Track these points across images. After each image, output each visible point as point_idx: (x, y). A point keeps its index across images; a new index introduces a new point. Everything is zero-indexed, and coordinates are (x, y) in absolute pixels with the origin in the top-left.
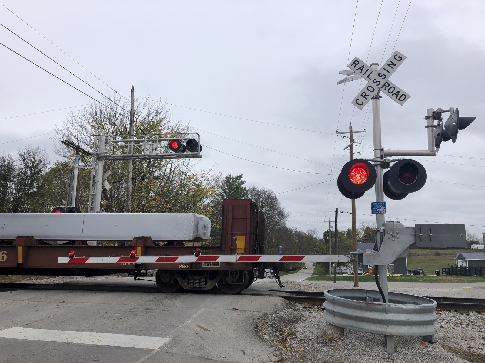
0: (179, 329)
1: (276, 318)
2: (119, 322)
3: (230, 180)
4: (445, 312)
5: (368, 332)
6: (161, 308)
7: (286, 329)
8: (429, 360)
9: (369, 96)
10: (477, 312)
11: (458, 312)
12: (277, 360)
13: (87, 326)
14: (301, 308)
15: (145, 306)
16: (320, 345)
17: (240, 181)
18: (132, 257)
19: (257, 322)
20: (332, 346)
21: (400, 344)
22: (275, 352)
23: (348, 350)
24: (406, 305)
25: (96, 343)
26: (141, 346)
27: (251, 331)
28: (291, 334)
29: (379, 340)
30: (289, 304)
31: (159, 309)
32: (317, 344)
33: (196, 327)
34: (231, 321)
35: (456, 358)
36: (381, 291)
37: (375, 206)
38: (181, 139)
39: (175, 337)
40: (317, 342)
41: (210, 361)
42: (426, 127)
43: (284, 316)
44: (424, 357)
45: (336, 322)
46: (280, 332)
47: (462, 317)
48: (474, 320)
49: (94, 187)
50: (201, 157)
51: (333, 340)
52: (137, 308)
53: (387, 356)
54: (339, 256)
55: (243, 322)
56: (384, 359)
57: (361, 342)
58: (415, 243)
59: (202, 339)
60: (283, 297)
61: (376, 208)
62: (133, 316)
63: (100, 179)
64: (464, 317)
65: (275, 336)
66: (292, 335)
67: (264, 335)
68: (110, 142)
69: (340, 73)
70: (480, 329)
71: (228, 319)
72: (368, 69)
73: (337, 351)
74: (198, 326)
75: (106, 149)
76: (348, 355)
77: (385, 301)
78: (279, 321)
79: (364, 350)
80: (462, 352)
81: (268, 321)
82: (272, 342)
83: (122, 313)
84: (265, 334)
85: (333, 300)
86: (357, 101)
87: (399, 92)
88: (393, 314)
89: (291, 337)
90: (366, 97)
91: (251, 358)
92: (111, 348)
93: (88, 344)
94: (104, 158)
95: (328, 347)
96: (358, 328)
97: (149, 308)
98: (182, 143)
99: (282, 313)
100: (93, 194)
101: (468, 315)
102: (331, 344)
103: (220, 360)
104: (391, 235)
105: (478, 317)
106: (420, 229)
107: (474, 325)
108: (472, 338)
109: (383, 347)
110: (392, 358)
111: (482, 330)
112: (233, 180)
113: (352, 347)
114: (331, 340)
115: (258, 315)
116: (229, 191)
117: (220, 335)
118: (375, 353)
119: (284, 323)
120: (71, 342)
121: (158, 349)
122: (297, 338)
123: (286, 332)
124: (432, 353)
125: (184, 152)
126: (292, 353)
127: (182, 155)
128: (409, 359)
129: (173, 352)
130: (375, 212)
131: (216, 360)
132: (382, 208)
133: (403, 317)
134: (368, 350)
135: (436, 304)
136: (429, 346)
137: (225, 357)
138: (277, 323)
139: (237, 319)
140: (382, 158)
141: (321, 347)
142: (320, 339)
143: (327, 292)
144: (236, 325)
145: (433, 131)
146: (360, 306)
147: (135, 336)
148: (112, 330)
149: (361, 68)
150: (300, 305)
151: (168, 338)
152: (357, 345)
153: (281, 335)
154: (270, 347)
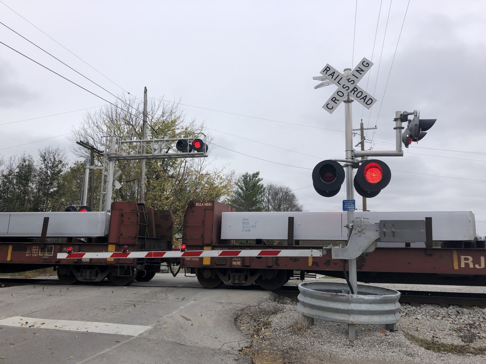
0: (163, 319)
3: (247, 178)
4: (427, 305)
6: (154, 300)
7: (263, 319)
8: (386, 346)
9: (338, 100)
12: (246, 346)
15: (139, 299)
17: (257, 179)
18: (124, 252)
19: (238, 313)
20: (300, 334)
21: (362, 332)
22: (247, 340)
23: (314, 338)
24: (367, 296)
26: (124, 333)
27: (231, 321)
28: (266, 324)
30: (278, 298)
31: (151, 301)
32: (287, 333)
34: (214, 313)
35: (413, 345)
36: (349, 284)
37: (345, 204)
38: (188, 139)
39: (157, 326)
40: (288, 331)
41: (182, 346)
42: (395, 129)
43: (266, 308)
44: (383, 343)
45: (306, 312)
46: (258, 322)
48: (452, 312)
49: (105, 187)
50: (207, 156)
51: (302, 328)
52: (131, 301)
53: (348, 343)
54: (312, 251)
55: (225, 313)
56: (345, 345)
57: (328, 330)
58: (379, 239)
61: (347, 206)
62: (125, 307)
63: (110, 179)
64: (443, 310)
65: (252, 326)
66: (267, 325)
67: (242, 325)
68: (120, 143)
69: (314, 79)
70: (454, 321)
71: (212, 311)
72: (339, 75)
73: (304, 339)
74: (181, 316)
76: (313, 342)
77: (353, 293)
78: (260, 312)
79: (329, 338)
80: (424, 341)
81: (249, 312)
82: (248, 331)
83: (116, 304)
86: (328, 106)
87: (366, 96)
88: (355, 304)
90: (336, 101)
91: (222, 344)
92: (96, 334)
94: (115, 159)
95: (296, 336)
96: (323, 317)
98: (189, 143)
99: (266, 305)
100: (104, 193)
101: (447, 308)
102: (300, 333)
103: (191, 345)
104: (358, 231)
105: (456, 310)
106: (384, 225)
107: (450, 317)
109: (346, 334)
110: (353, 345)
111: (456, 322)
112: (250, 178)
113: (318, 335)
114: (300, 329)
115: (242, 307)
116: (246, 189)
117: (199, 324)
118: (337, 340)
119: (264, 314)
120: (62, 329)
121: (138, 335)
122: (271, 327)
123: (263, 322)
124: (390, 340)
125: (191, 152)
126: (263, 340)
127: (189, 155)
128: (367, 345)
129: (151, 338)
130: (346, 209)
131: (188, 345)
132: (352, 205)
133: (364, 307)
134: (332, 338)
135: (399, 295)
136: (389, 334)
137: (197, 343)
138: (257, 314)
139: (221, 310)
140: (353, 159)
141: (291, 335)
142: (291, 328)
143: (302, 285)
144: (218, 316)
145: (400, 132)
146: (326, 297)
147: (121, 325)
148: (102, 319)
149: (332, 74)
150: (288, 299)
151: (151, 326)
152: (323, 333)
153: (258, 324)
154: (244, 335)
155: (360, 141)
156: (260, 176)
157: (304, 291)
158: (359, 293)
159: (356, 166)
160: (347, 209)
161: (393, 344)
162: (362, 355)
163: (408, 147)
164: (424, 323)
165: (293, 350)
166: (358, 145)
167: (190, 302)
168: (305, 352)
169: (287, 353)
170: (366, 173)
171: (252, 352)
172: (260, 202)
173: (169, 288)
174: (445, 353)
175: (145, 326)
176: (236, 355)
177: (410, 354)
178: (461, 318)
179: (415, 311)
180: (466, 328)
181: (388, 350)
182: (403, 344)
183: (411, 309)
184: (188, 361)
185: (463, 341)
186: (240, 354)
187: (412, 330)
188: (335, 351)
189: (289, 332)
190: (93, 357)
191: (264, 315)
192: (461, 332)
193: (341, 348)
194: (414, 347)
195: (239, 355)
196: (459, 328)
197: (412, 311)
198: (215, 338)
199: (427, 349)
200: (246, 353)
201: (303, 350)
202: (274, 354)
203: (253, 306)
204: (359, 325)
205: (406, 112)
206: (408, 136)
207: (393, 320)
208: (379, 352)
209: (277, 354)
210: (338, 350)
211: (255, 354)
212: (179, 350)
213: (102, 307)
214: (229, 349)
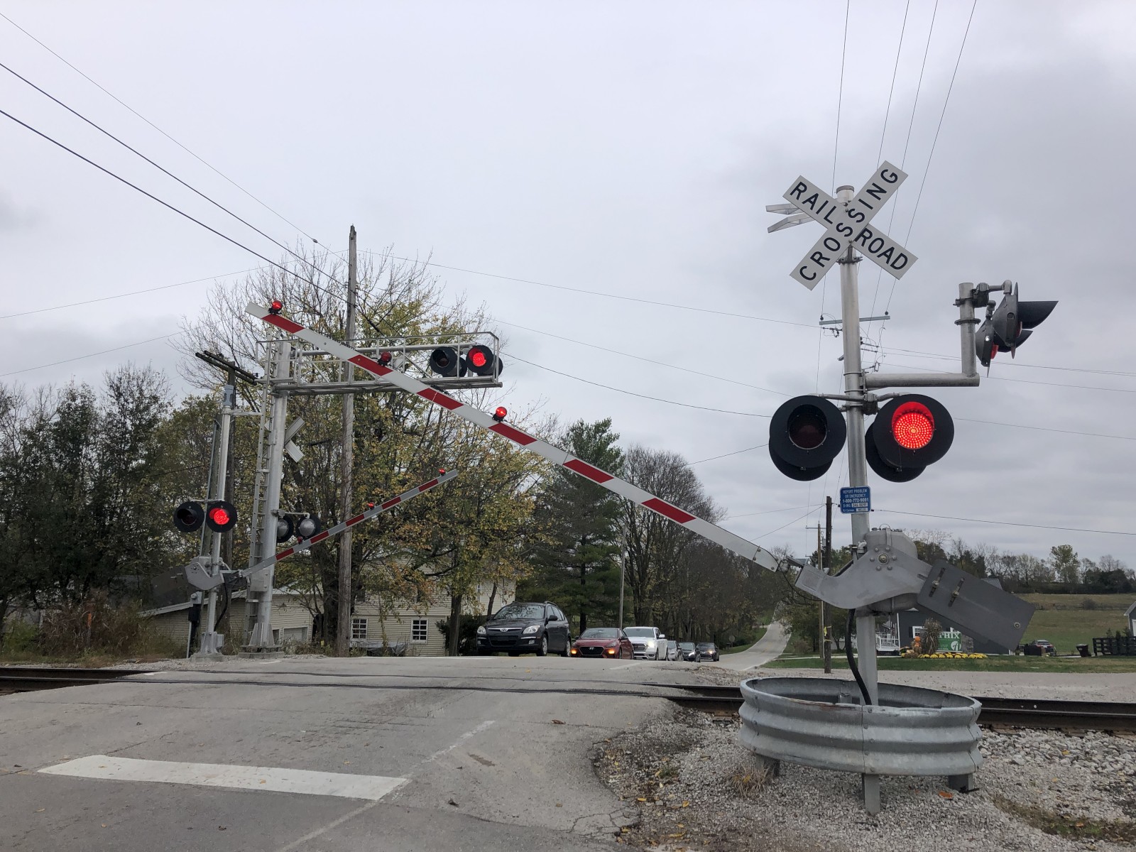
0: (429, 761)
1: (643, 741)
2: (306, 747)
3: (583, 433)
4: (1033, 731)
6: (400, 719)
7: (659, 764)
8: (954, 826)
9: (828, 259)
10: (1106, 732)
11: (1062, 732)
12: (628, 824)
13: (241, 754)
14: (709, 723)
15: (366, 716)
16: (727, 797)
17: (604, 435)
19: (600, 749)
20: (750, 797)
21: (896, 793)
22: (627, 809)
23: (783, 805)
24: (906, 709)
25: (255, 786)
26: (348, 792)
27: (585, 766)
28: (667, 774)
29: (851, 784)
30: (684, 713)
31: (394, 721)
32: (719, 794)
33: (467, 757)
34: (544, 747)
35: (1015, 824)
36: (859, 681)
37: (847, 496)
38: (457, 347)
39: (418, 777)
40: (720, 789)
41: (485, 823)
42: (958, 323)
43: (660, 738)
44: (945, 819)
45: (762, 747)
46: (647, 770)
47: (1067, 742)
48: (1093, 748)
49: (265, 457)
50: (500, 385)
51: (754, 784)
53: (864, 819)
55: (569, 749)
56: (857, 823)
57: (814, 788)
59: (476, 782)
60: (671, 699)
61: (850, 501)
62: (339, 735)
63: (278, 437)
64: (1072, 743)
65: (634, 778)
66: (670, 775)
67: (611, 776)
68: (301, 355)
69: (770, 209)
70: (1100, 769)
71: (537, 742)
72: (827, 202)
73: (759, 808)
74: (472, 756)
76: (781, 815)
77: (868, 702)
78: (649, 747)
79: (817, 806)
80: (1039, 814)
81: (624, 746)
82: (626, 789)
83: (316, 728)
84: (612, 774)
85: (754, 698)
86: (804, 271)
87: (892, 250)
88: (877, 728)
89: (667, 779)
90: (821, 261)
91: (573, 820)
93: (239, 788)
94: (289, 392)
95: (741, 800)
96: (803, 758)
97: (374, 720)
98: (459, 356)
99: (659, 731)
100: (265, 470)
101: (1082, 738)
102: (749, 794)
103: (505, 821)
104: (880, 558)
105: (1102, 743)
107: (1091, 759)
108: (1075, 786)
109: (858, 797)
110: (875, 822)
111: (1104, 771)
112: (588, 433)
113: (792, 800)
114: (748, 786)
115: (604, 734)
117: (515, 775)
118: (838, 812)
119: (658, 752)
120: (204, 784)
121: (381, 799)
122: (679, 781)
123: (658, 770)
124: (962, 813)
125: (463, 376)
126: (665, 811)
127: (458, 382)
128: (910, 824)
129: (411, 806)
130: (849, 508)
131: (497, 821)
132: (861, 500)
133: (898, 735)
134: (825, 806)
135: (977, 709)
136: (959, 799)
137: (518, 817)
138: (643, 752)
139: (558, 742)
140: (862, 393)
141: (728, 799)
142: (728, 783)
143: (748, 684)
144: (554, 754)
145: (971, 331)
146: (809, 711)
147: (336, 774)
149: (812, 200)
150: (706, 717)
151: (405, 778)
152: (803, 794)
153: (648, 775)
154: (619, 800)
156: (612, 430)
157: (756, 698)
158: (882, 703)
159: (869, 409)
160: (851, 508)
161: (970, 820)
162: (900, 847)
163: (988, 365)
164: (1032, 774)
165: (739, 833)
167: (485, 722)
168: (767, 838)
169: (725, 840)
170: (895, 425)
171: (644, 838)
173: (427, 690)
174: (1089, 840)
175: (391, 778)
176: (610, 844)
177: (1011, 844)
178: (1117, 761)
179: (1006, 745)
180: (1129, 784)
181: (960, 836)
182: (992, 822)
183: (998, 741)
185: (1126, 814)
186: (617, 841)
187: (1007, 788)
188: (836, 836)
189: (723, 793)
191: (659, 754)
192: (1120, 793)
193: (849, 830)
194: (1018, 827)
195: (618, 844)
196: (1114, 784)
197: (1000, 744)
198: (556, 806)
199: (1048, 833)
200: (630, 839)
201: (762, 833)
202: (694, 841)
203: (632, 733)
204: (887, 776)
205: (985, 284)
206: (987, 339)
207: (967, 764)
208: (939, 839)
209: (702, 844)
210: (842, 834)
211: (650, 843)
212: (481, 832)
213: (284, 734)
214: (592, 830)
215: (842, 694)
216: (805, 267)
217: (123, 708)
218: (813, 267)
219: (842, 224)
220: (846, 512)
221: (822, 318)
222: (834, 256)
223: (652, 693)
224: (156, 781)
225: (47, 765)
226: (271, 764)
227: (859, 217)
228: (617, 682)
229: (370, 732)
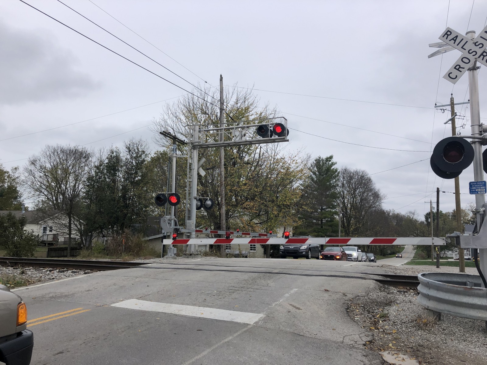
0: (272, 306)
1: (368, 300)
2: (218, 298)
3: (320, 162)
5: (468, 318)
6: (256, 287)
7: (378, 311)
9: (464, 68)
12: (368, 340)
13: (191, 301)
14: (396, 292)
15: (241, 285)
16: (415, 329)
17: (330, 163)
18: (227, 239)
19: (348, 303)
20: (427, 330)
22: (366, 333)
23: (445, 335)
25: (199, 315)
26: (239, 320)
28: (383, 316)
29: (479, 326)
30: (383, 287)
31: (253, 288)
32: (411, 328)
33: (289, 305)
34: (323, 302)
36: (482, 275)
37: (473, 186)
38: (269, 124)
39: (268, 314)
40: (411, 325)
41: (302, 337)
43: (376, 299)
45: (431, 306)
46: (372, 314)
49: (190, 174)
50: (288, 141)
51: (428, 324)
52: (233, 287)
54: (433, 239)
55: (334, 303)
56: (484, 345)
57: (460, 327)
59: (295, 317)
60: (376, 280)
61: (475, 188)
62: (231, 293)
63: (195, 166)
65: (367, 318)
66: (385, 317)
67: (356, 316)
68: (203, 131)
69: (431, 46)
71: (319, 299)
72: (463, 39)
73: (432, 335)
74: (291, 305)
75: (199, 138)
76: (444, 339)
78: (372, 303)
79: (463, 336)
81: (359, 302)
82: (364, 323)
83: (220, 290)
84: (356, 315)
85: (427, 283)
86: (450, 75)
89: (383, 319)
90: (460, 69)
91: (342, 337)
92: (212, 320)
93: (192, 316)
94: (199, 147)
95: (423, 331)
96: (456, 313)
97: (244, 287)
98: (270, 128)
99: (375, 296)
100: (190, 180)
103: (311, 336)
109: (484, 333)
112: (323, 162)
113: (449, 332)
114: (426, 324)
115: (350, 296)
116: (319, 173)
117: (312, 314)
118: (474, 339)
119: (376, 305)
120: (178, 313)
121: (254, 324)
122: (389, 320)
123: (378, 314)
125: (272, 137)
126: (385, 334)
127: (270, 140)
129: (268, 327)
130: (474, 192)
131: (307, 336)
132: (481, 188)
134: (467, 336)
137: (317, 334)
138: (369, 305)
139: (329, 300)
140: (481, 134)
142: (415, 322)
143: (421, 275)
144: (328, 305)
146: (458, 290)
147: (232, 311)
148: (212, 305)
149: (455, 39)
150: (394, 289)
151: (263, 314)
152: (455, 330)
153: (373, 316)
154: (362, 328)
155: (450, 117)
156: (334, 160)
159: (485, 142)
160: (476, 192)
165: (425, 348)
166: (448, 123)
167: (294, 289)
168: (439, 350)
169: (418, 350)
171: (377, 347)
172: (334, 187)
173: (265, 274)
175: (257, 314)
176: (362, 349)
184: (316, 355)
186: (365, 348)
188: (475, 351)
190: (219, 344)
191: (377, 307)
193: (481, 348)
195: (366, 350)
198: (333, 330)
200: (371, 348)
201: (436, 348)
202: (402, 350)
203: (362, 296)
209: (407, 352)
210: (477, 350)
211: (381, 350)
212: (301, 341)
213: (208, 292)
214: (352, 342)
215: (468, 281)
216: (451, 73)
217: (141, 279)
218: (456, 72)
219: (471, 50)
220: (473, 194)
221: (436, 105)
222: (467, 66)
223: (367, 277)
224: (158, 311)
225: (114, 303)
226: (204, 306)
227: (481, 46)
228: (349, 272)
229: (244, 292)
